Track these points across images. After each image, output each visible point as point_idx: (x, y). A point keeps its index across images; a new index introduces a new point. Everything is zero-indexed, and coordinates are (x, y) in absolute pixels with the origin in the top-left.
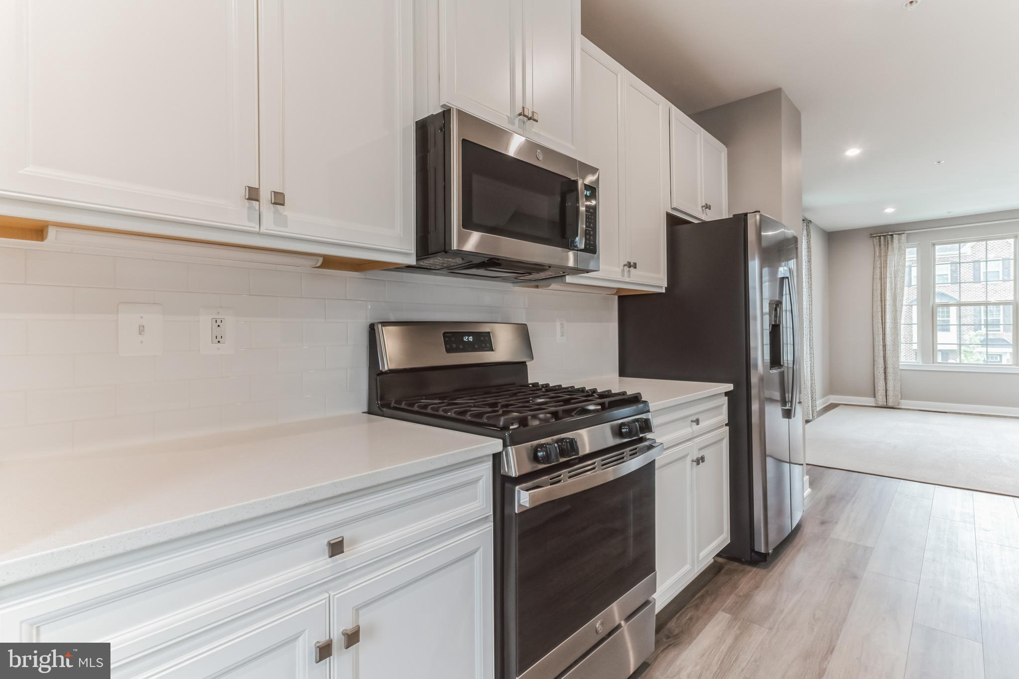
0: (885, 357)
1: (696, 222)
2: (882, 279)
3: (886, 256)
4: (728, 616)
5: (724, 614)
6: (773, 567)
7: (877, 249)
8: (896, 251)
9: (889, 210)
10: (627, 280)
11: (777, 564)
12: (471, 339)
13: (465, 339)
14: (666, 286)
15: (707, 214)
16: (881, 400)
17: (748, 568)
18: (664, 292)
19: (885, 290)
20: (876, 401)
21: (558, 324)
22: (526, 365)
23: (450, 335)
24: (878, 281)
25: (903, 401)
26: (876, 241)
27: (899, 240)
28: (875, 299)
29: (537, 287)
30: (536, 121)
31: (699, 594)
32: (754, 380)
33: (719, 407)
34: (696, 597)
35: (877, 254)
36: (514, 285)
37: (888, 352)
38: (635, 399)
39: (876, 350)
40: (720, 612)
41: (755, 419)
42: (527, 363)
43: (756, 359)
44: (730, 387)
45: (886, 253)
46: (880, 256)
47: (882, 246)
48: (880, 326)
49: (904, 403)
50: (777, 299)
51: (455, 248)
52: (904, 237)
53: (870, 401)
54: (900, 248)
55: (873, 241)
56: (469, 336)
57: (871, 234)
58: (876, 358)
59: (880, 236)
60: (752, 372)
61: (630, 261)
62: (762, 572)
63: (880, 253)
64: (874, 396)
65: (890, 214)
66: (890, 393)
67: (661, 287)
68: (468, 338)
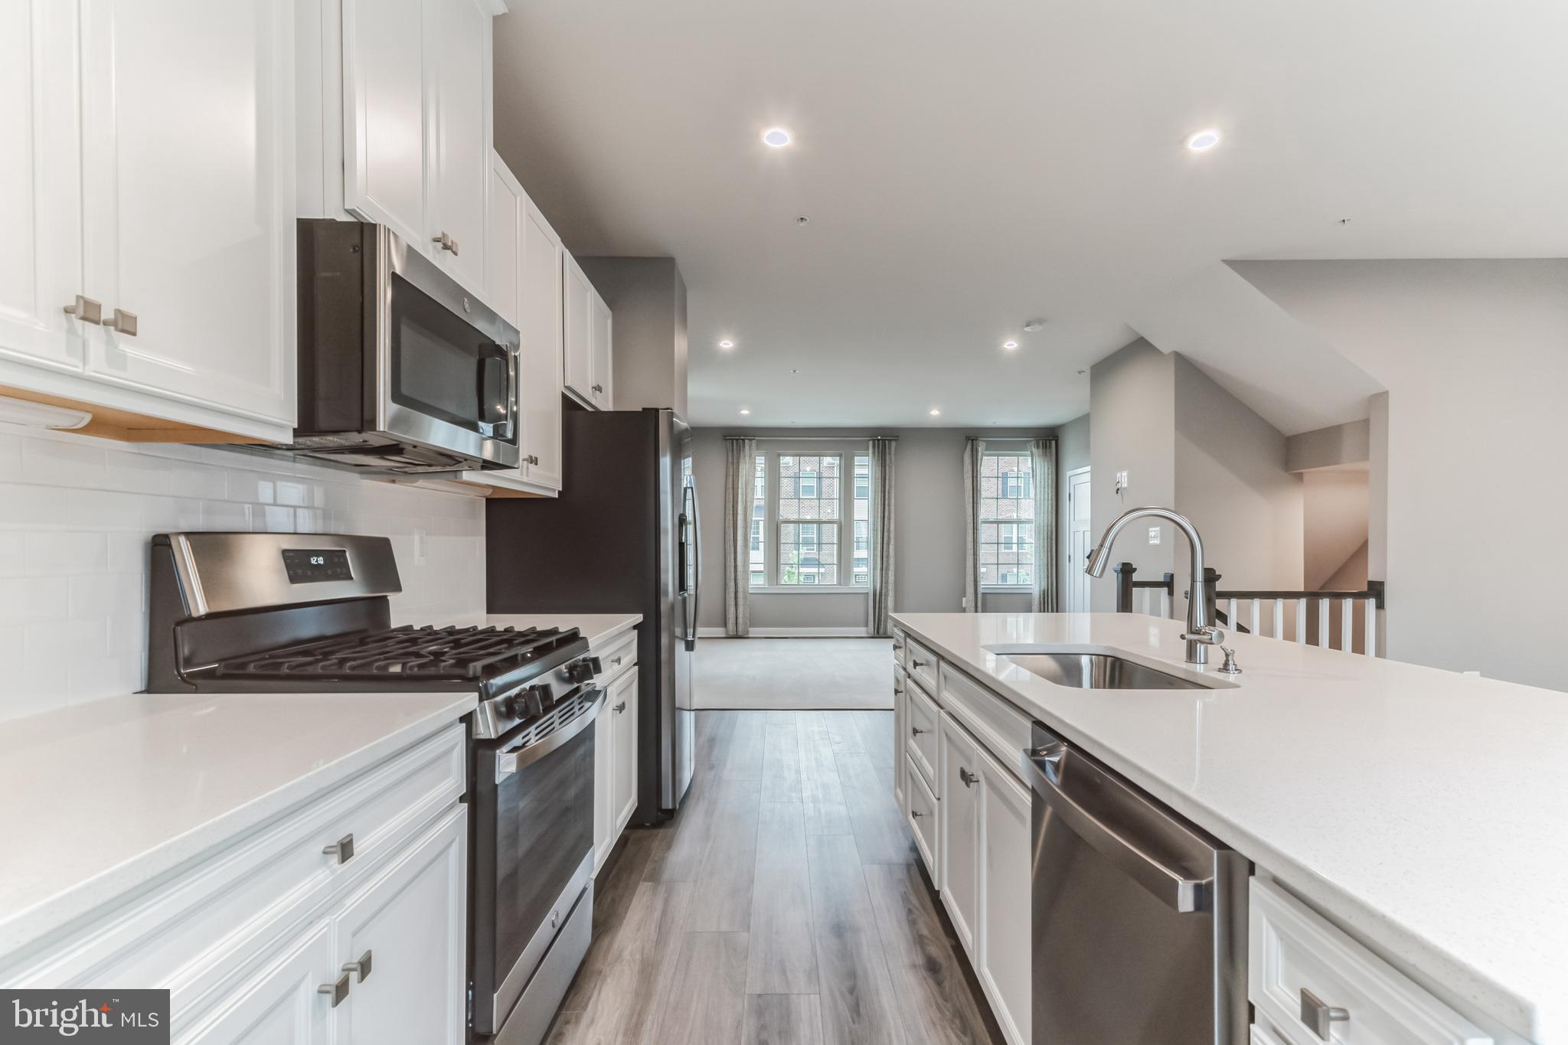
0: (736, 580)
1: (590, 409)
2: (735, 489)
3: (738, 463)
4: (650, 884)
5: (646, 884)
6: (679, 824)
7: (730, 454)
8: (747, 458)
9: (745, 412)
10: (525, 479)
11: (680, 821)
12: (321, 560)
13: (313, 561)
14: (561, 489)
15: (596, 398)
16: (732, 632)
17: (655, 831)
18: (557, 496)
19: (737, 502)
20: (727, 631)
21: (417, 538)
22: (388, 600)
23: (292, 554)
24: (731, 491)
25: (751, 629)
26: (729, 444)
27: (750, 446)
28: (727, 512)
29: (394, 482)
30: (455, 254)
31: (614, 872)
32: (664, 607)
33: (629, 643)
34: (611, 876)
35: (730, 460)
36: (364, 476)
37: (739, 573)
38: (573, 636)
39: (728, 573)
40: (641, 882)
41: (664, 656)
42: (388, 597)
43: (666, 585)
44: (638, 618)
45: (738, 460)
46: (733, 463)
47: (735, 451)
48: (732, 543)
49: (754, 631)
50: (682, 512)
51: (382, 429)
52: (754, 443)
53: (720, 631)
54: (750, 456)
55: (726, 446)
56: (318, 556)
57: (725, 436)
58: (728, 581)
59: (733, 440)
60: (663, 599)
61: (531, 455)
62: (671, 830)
63: (733, 459)
64: (725, 625)
65: (745, 415)
66: (740, 620)
67: (554, 490)
68: (317, 561)
